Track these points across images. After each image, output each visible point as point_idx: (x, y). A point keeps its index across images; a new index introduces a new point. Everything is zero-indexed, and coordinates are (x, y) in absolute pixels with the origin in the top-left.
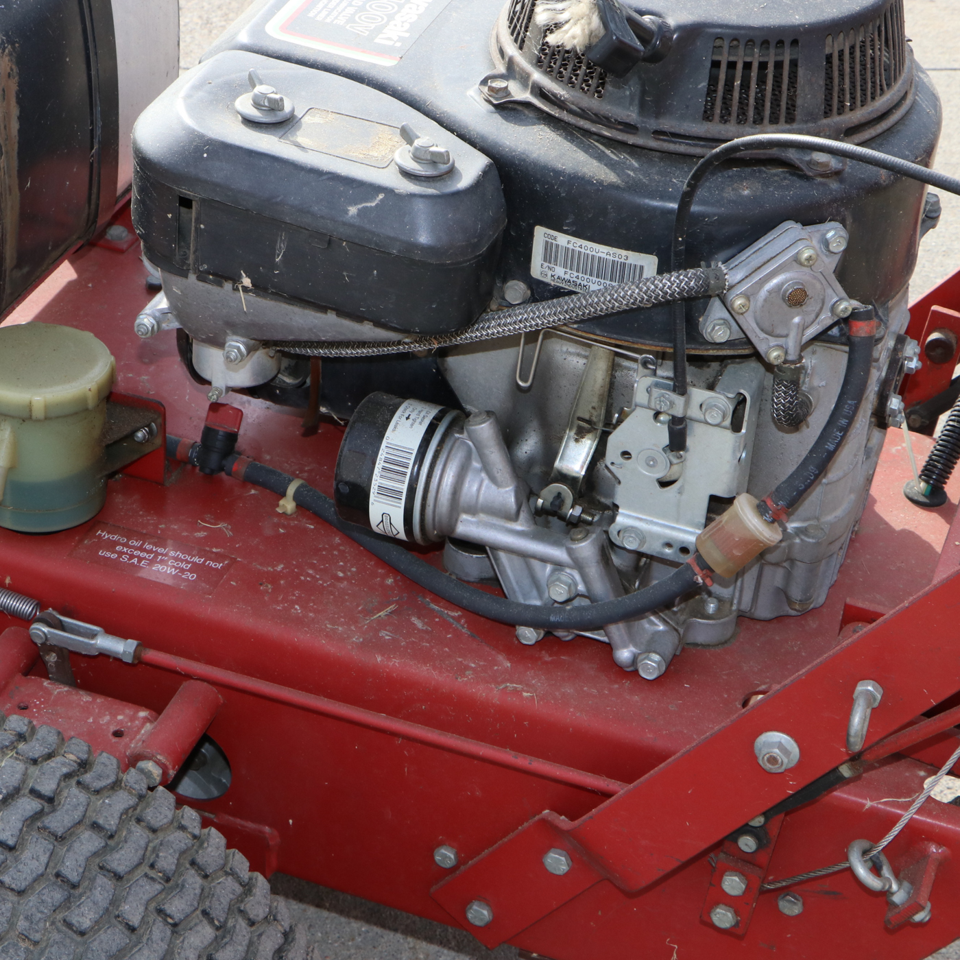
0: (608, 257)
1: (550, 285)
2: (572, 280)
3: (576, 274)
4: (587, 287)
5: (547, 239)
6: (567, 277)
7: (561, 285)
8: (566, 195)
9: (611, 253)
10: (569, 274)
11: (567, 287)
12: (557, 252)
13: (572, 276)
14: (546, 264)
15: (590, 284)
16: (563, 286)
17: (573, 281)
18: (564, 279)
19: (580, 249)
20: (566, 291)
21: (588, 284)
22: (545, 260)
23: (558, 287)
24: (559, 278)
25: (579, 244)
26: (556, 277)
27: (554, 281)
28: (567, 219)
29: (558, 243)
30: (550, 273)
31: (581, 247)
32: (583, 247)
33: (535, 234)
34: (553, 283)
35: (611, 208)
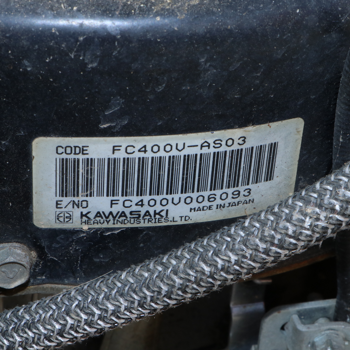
0: (205, 150)
1: (81, 231)
2: (127, 211)
3: (136, 199)
4: (163, 214)
5: (64, 156)
6: (118, 208)
7: (105, 225)
8: (100, 63)
9: (211, 141)
10: (121, 203)
11: (119, 225)
12: (89, 172)
13: (127, 204)
14: (66, 200)
15: (170, 206)
16: (111, 225)
17: (131, 213)
18: (111, 213)
19: (142, 155)
20: (116, 232)
21: (165, 208)
22: (64, 193)
23: (97, 230)
24: (98, 214)
25: (139, 146)
26: (91, 216)
27: (86, 223)
28: (107, 107)
29: (89, 157)
30: (77, 213)
31: (144, 149)
32: (149, 148)
33: (34, 154)
34: (85, 227)
35: (206, 62)
